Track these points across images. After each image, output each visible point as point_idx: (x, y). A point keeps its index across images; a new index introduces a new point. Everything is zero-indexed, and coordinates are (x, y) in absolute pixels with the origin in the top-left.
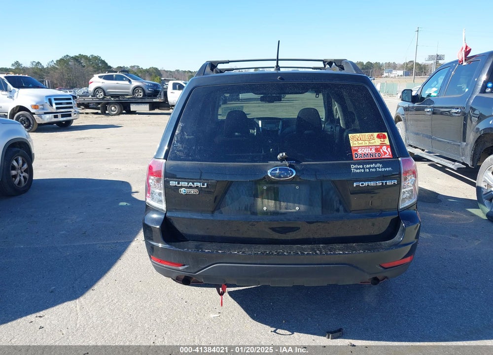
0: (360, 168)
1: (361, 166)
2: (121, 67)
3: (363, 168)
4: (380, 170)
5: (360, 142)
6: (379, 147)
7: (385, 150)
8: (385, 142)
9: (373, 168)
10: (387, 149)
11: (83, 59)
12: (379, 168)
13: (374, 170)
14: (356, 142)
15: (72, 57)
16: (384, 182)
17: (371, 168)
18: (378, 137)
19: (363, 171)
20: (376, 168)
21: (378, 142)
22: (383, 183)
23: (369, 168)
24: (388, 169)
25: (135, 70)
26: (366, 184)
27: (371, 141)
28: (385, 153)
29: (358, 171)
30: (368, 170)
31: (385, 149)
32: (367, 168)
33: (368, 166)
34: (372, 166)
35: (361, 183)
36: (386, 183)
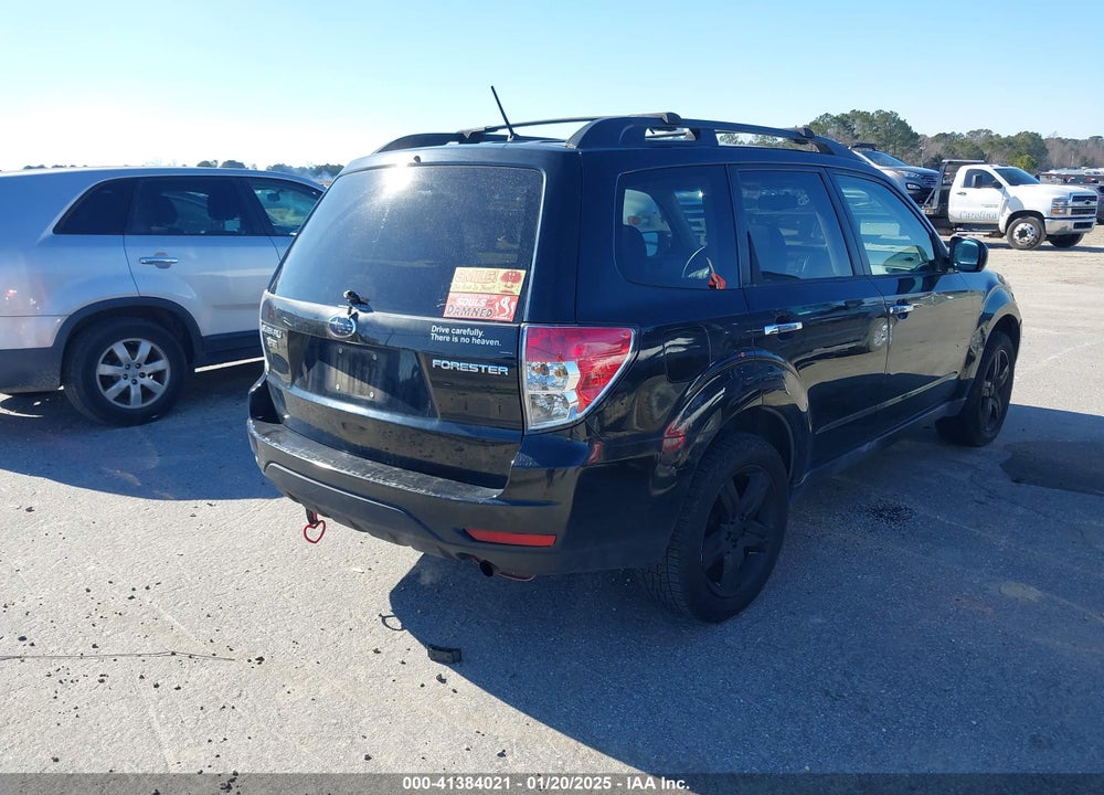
0: (444, 334)
1: (447, 330)
2: (945, 135)
3: (450, 335)
4: (478, 341)
5: (468, 284)
6: (495, 297)
7: (505, 306)
8: (513, 290)
9: (466, 336)
10: (509, 304)
11: (858, 121)
12: (476, 337)
13: (467, 340)
14: (462, 284)
15: (837, 118)
16: (483, 367)
17: (462, 335)
18: (505, 278)
19: (448, 338)
20: (470, 337)
21: (499, 286)
22: (480, 369)
23: (459, 336)
24: (492, 342)
25: (977, 140)
26: (451, 365)
27: (488, 285)
28: (502, 310)
29: (441, 338)
30: (456, 339)
31: (506, 304)
32: (456, 335)
33: (458, 331)
34: (464, 332)
35: (444, 362)
36: (486, 369)
